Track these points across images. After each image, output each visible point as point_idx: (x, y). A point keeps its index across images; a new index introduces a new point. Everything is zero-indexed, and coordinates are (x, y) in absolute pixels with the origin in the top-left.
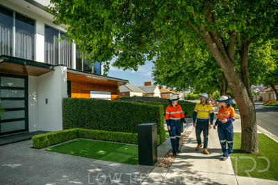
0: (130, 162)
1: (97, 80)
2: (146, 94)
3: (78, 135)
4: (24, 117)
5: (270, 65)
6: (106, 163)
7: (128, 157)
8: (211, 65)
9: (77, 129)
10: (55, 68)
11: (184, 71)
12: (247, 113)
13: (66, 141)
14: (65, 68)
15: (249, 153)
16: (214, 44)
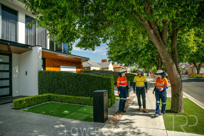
0: (87, 119)
1: (66, 58)
2: (103, 69)
3: (49, 99)
4: (8, 85)
5: (193, 48)
6: (69, 120)
7: (87, 115)
8: (150, 47)
9: (49, 94)
10: (33, 48)
11: (130, 51)
12: (176, 83)
13: (40, 103)
14: (41, 48)
15: (176, 113)
16: (152, 30)
